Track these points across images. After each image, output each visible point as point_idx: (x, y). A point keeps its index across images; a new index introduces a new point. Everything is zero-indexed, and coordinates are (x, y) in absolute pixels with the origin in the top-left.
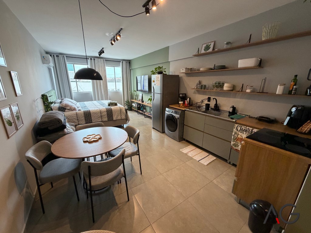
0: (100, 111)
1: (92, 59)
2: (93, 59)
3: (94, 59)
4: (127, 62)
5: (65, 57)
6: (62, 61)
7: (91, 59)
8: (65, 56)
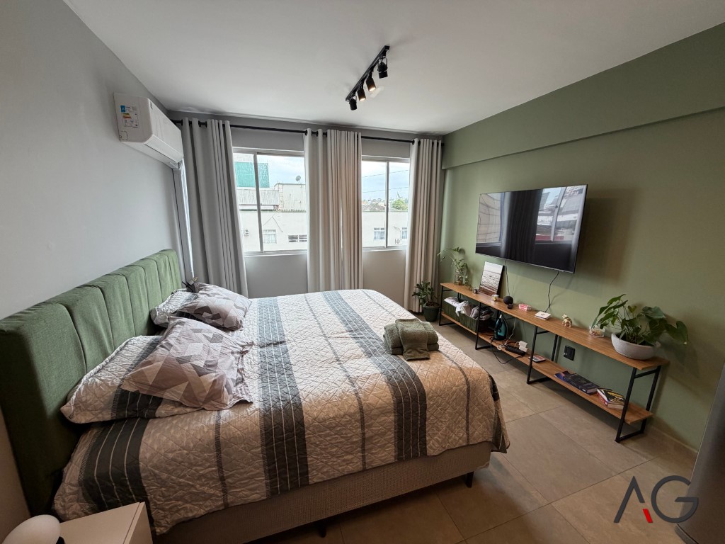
0: (361, 410)
1: (317, 133)
2: (320, 132)
3: (325, 134)
4: (436, 142)
5: (229, 129)
6: (216, 143)
7: (315, 134)
8: (228, 123)
